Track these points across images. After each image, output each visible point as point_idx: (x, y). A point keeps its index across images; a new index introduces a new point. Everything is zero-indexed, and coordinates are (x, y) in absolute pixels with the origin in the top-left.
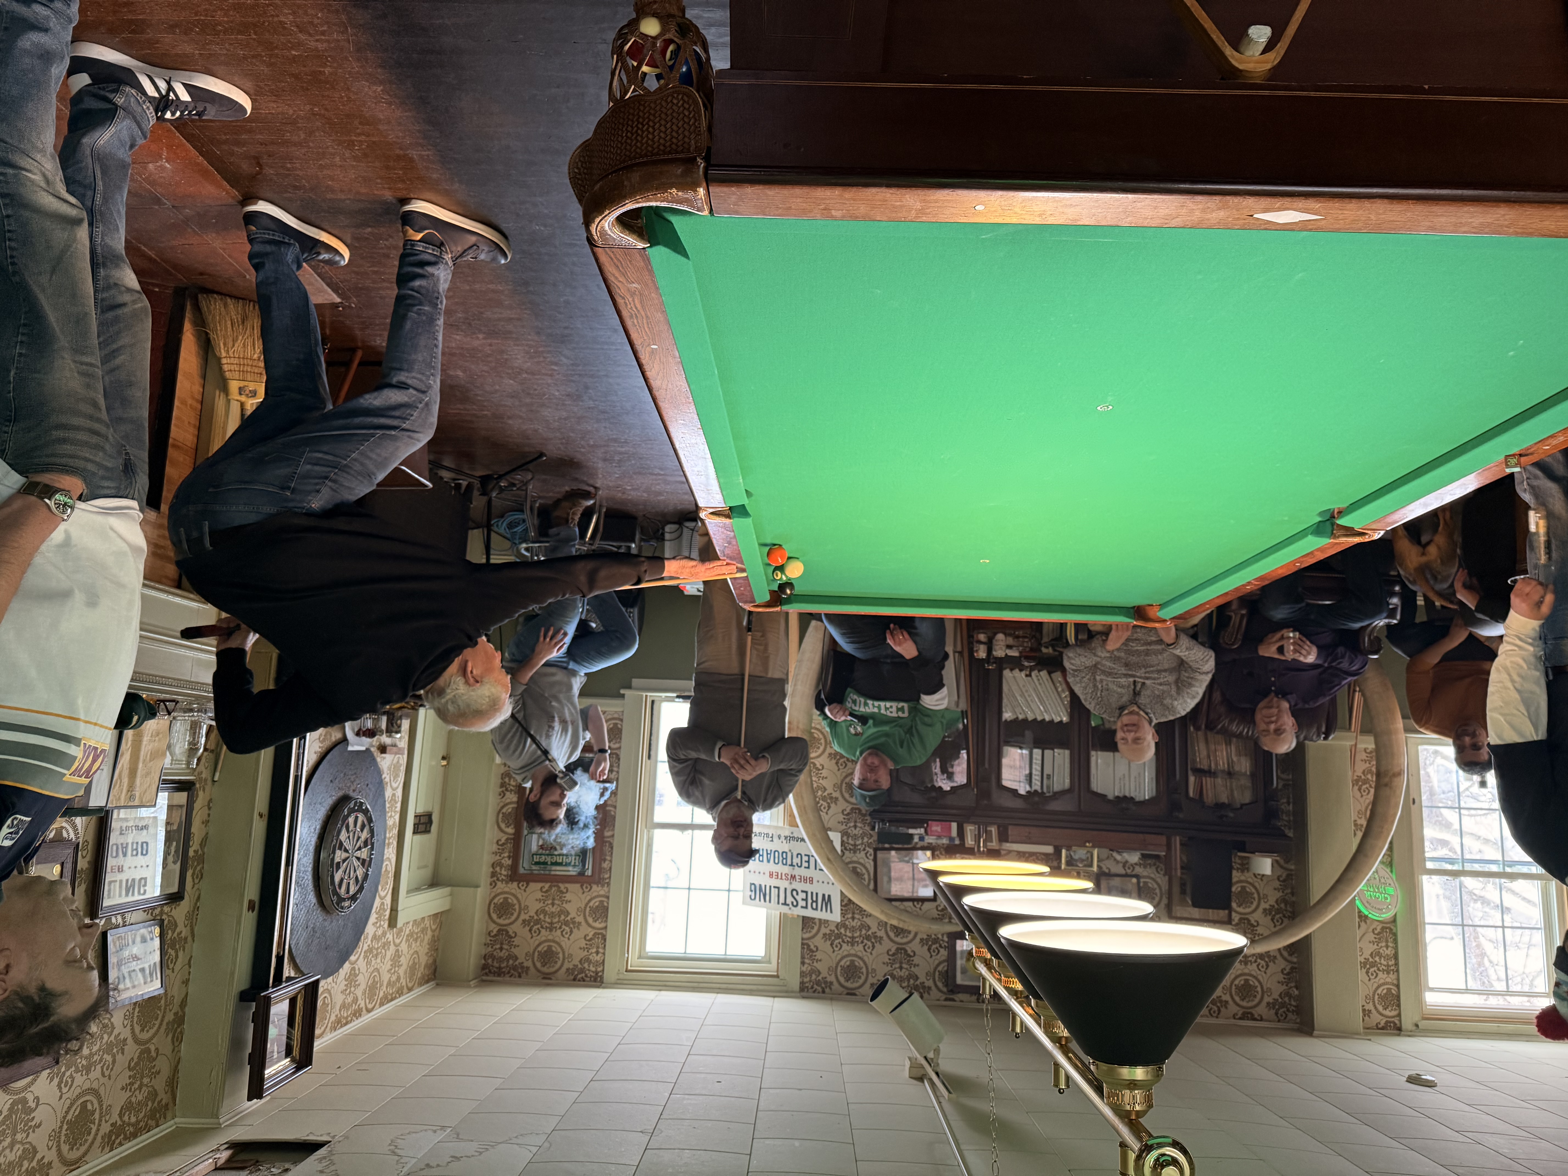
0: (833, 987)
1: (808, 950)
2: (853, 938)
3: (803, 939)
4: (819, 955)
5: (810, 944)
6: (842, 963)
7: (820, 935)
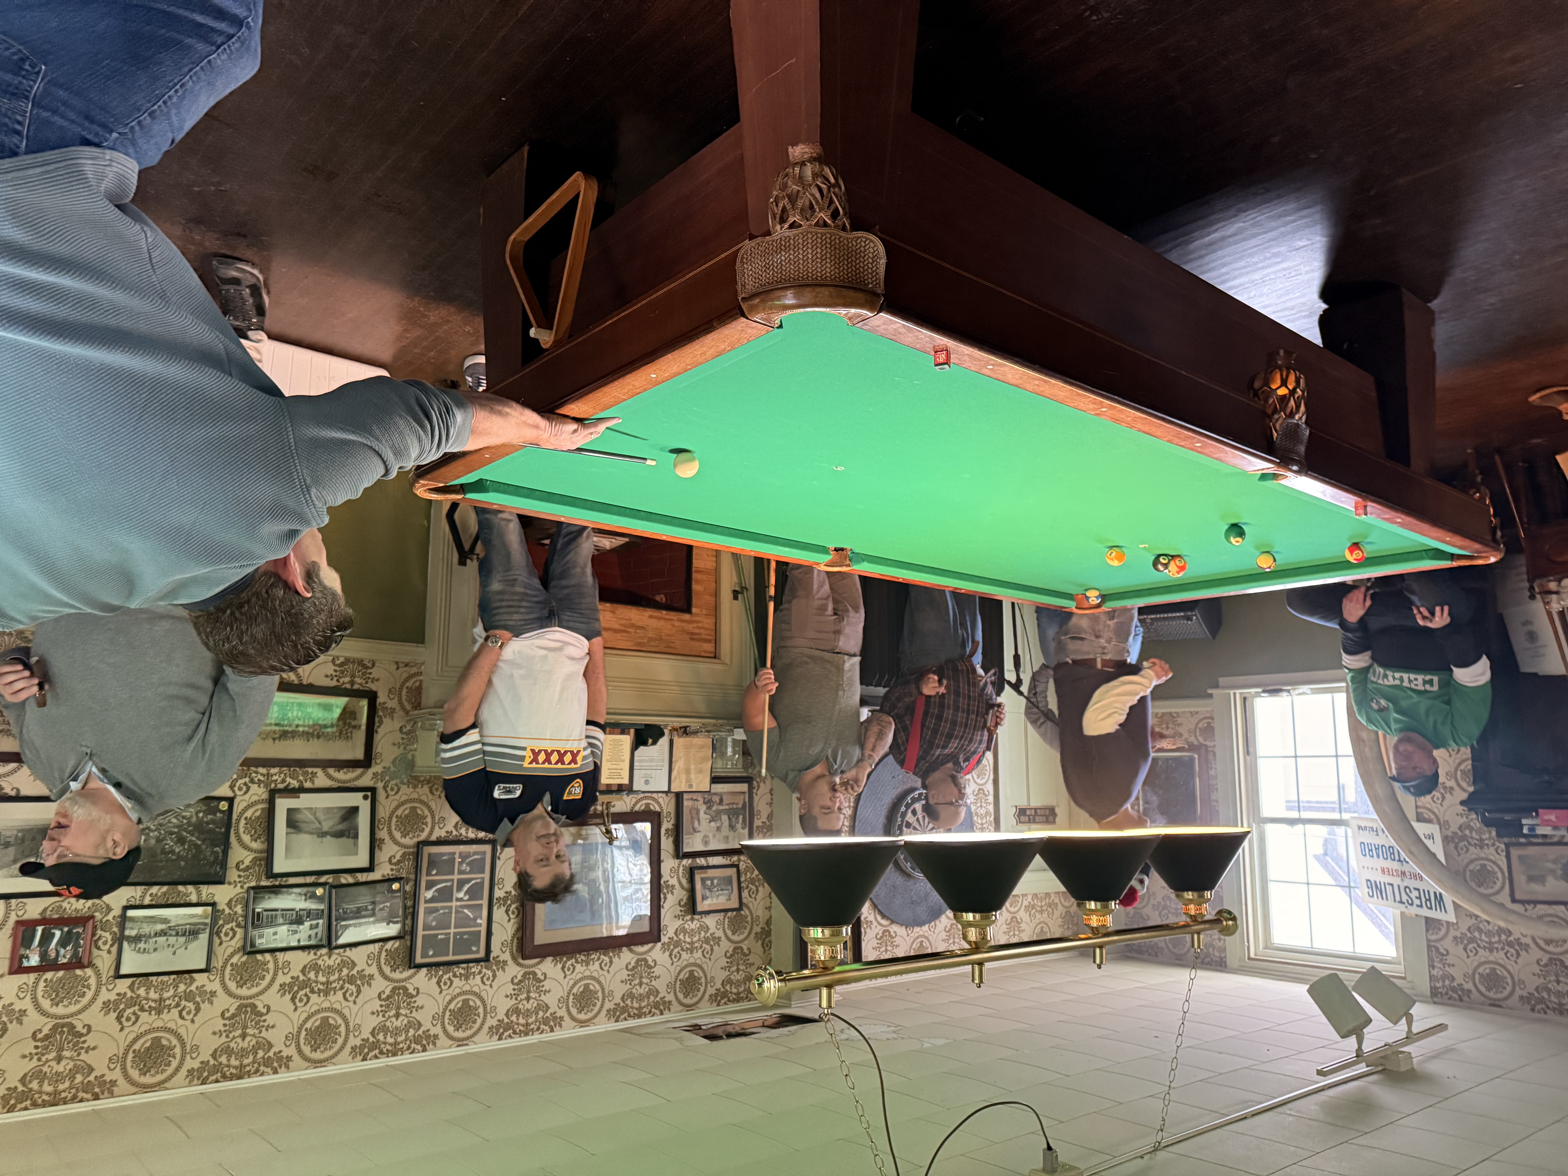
0: (1472, 996)
1: (1435, 954)
2: (1490, 943)
3: (1428, 940)
4: (1450, 959)
5: (1439, 946)
6: (1481, 970)
7: (1450, 937)
